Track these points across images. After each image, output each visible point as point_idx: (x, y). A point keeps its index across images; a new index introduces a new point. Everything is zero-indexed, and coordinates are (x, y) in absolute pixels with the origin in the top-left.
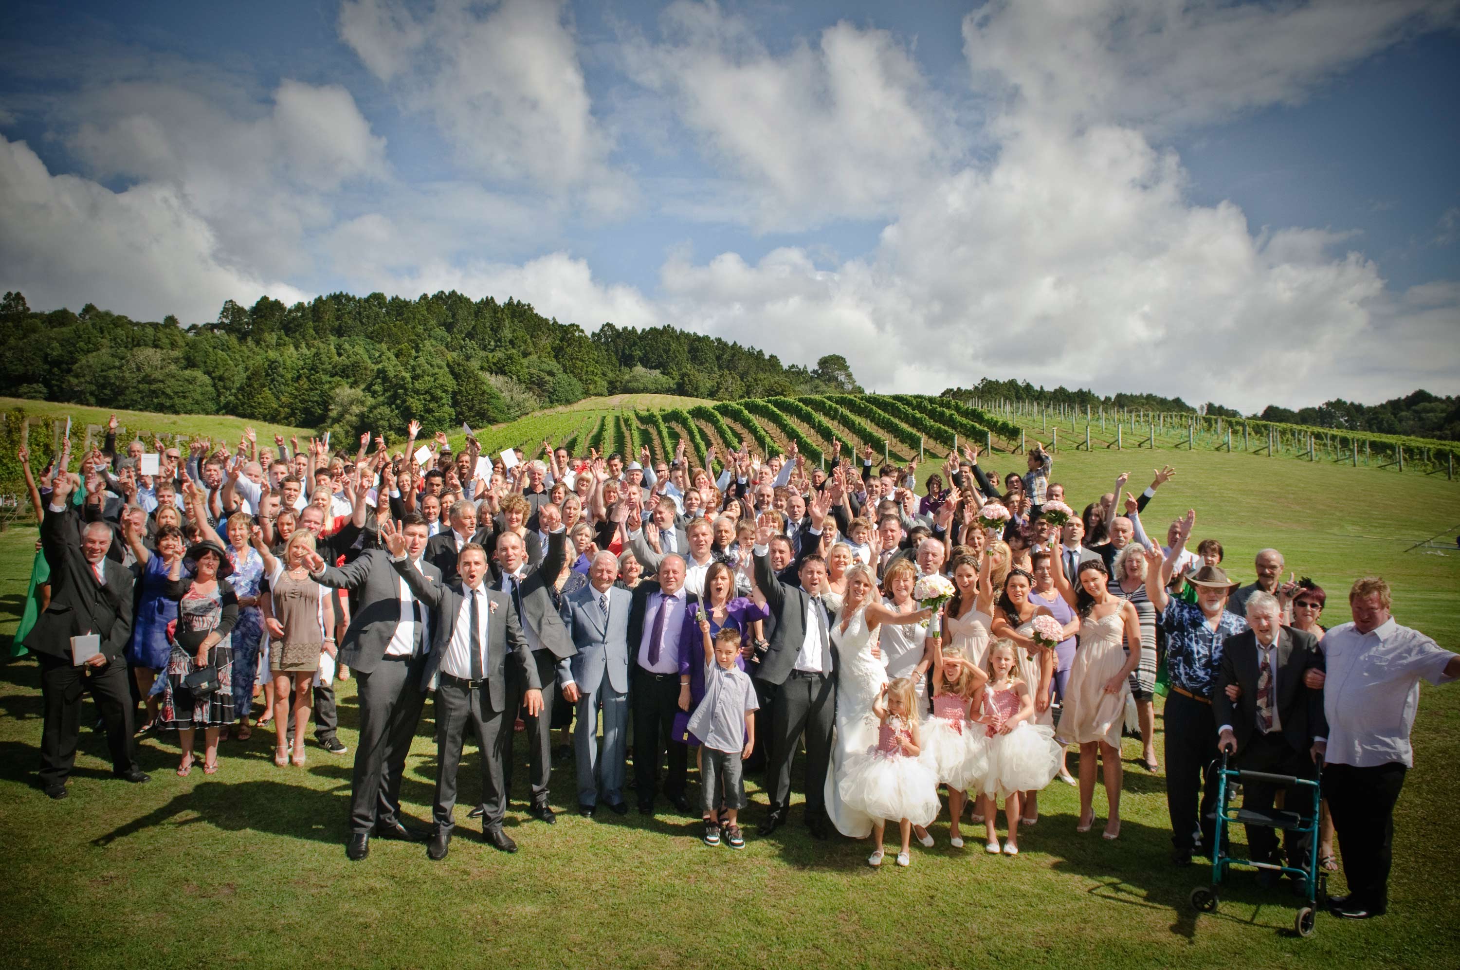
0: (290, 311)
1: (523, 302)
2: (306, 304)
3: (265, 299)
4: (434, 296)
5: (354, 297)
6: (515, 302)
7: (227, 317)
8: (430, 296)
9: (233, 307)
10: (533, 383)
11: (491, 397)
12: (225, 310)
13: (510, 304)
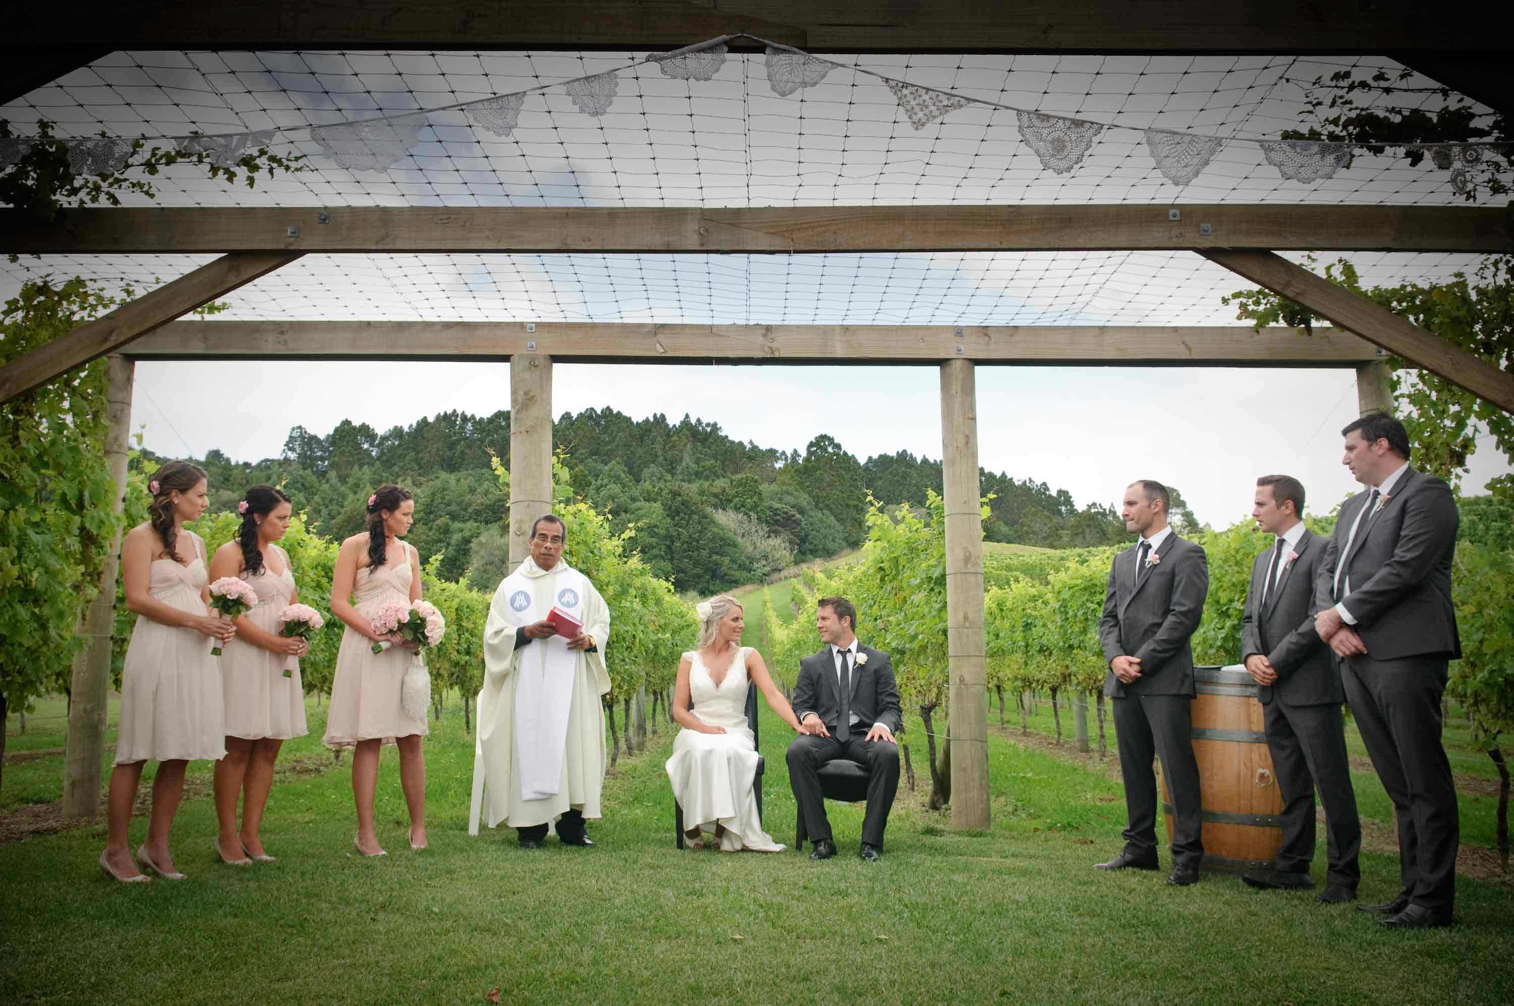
0: (384, 439)
1: (705, 421)
2: (406, 429)
3: (347, 423)
4: (581, 415)
5: (473, 417)
6: (693, 421)
7: (292, 449)
8: (574, 416)
9: (302, 436)
10: (777, 522)
11: (723, 544)
12: (292, 439)
13: (686, 423)
